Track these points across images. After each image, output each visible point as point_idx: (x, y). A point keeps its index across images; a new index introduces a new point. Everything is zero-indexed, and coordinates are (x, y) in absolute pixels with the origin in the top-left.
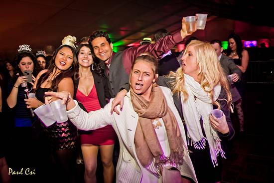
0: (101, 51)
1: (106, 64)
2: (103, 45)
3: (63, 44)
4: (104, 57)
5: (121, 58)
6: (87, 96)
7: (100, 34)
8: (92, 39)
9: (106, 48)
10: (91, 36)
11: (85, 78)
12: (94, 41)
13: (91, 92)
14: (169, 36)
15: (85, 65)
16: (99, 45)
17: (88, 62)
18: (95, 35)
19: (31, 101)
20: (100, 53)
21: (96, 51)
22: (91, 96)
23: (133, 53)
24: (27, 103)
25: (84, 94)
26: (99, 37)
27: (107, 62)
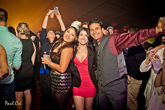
0: (94, 33)
1: (97, 42)
2: (97, 28)
3: (71, 26)
4: (96, 37)
5: (108, 39)
6: (81, 62)
7: (96, 21)
8: (90, 24)
9: (99, 31)
10: (90, 22)
11: (82, 51)
12: (91, 25)
13: (84, 61)
14: (146, 30)
15: (83, 43)
16: (94, 28)
17: (85, 42)
18: (92, 21)
19: (45, 59)
20: (94, 34)
21: (92, 33)
22: (83, 63)
23: (117, 37)
24: (42, 60)
25: (80, 60)
26: (95, 23)
27: (98, 41)
